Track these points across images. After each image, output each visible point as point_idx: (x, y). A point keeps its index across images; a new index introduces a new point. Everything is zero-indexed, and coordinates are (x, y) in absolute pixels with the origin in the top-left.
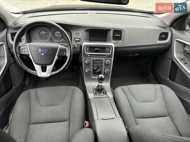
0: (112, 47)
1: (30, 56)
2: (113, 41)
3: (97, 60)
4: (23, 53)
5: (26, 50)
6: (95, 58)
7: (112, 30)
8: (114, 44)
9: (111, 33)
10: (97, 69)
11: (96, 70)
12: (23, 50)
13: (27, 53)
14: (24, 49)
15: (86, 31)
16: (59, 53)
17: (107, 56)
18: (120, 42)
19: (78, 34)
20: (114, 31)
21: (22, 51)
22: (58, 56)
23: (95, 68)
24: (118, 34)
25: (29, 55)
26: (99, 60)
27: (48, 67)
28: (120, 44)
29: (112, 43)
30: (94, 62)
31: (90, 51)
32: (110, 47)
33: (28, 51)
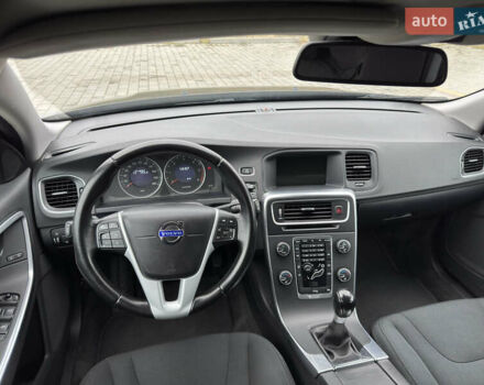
0: (350, 198)
1: (129, 254)
2: (348, 183)
3: (309, 242)
4: (106, 245)
5: (115, 235)
6: (305, 237)
7: (344, 152)
8: (354, 190)
9: (341, 160)
10: (313, 269)
11: (311, 273)
12: (104, 237)
13: (117, 245)
14: (109, 231)
15: (269, 160)
16: (217, 233)
17: (338, 227)
18: (369, 183)
19: (247, 171)
20: (348, 154)
21: (101, 239)
22: (214, 243)
23: (308, 267)
24: (360, 164)
25: (126, 248)
26: (316, 241)
27: (184, 282)
28: (370, 189)
29: (346, 187)
30: (301, 248)
31: (287, 217)
32: (343, 200)
33: (123, 239)
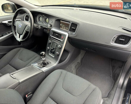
6: (54, 41)
10: (53, 49)
15: (57, 20)
20: (72, 23)
22: (25, 31)
28: (73, 35)
29: (68, 32)
30: (53, 44)
32: (64, 35)
